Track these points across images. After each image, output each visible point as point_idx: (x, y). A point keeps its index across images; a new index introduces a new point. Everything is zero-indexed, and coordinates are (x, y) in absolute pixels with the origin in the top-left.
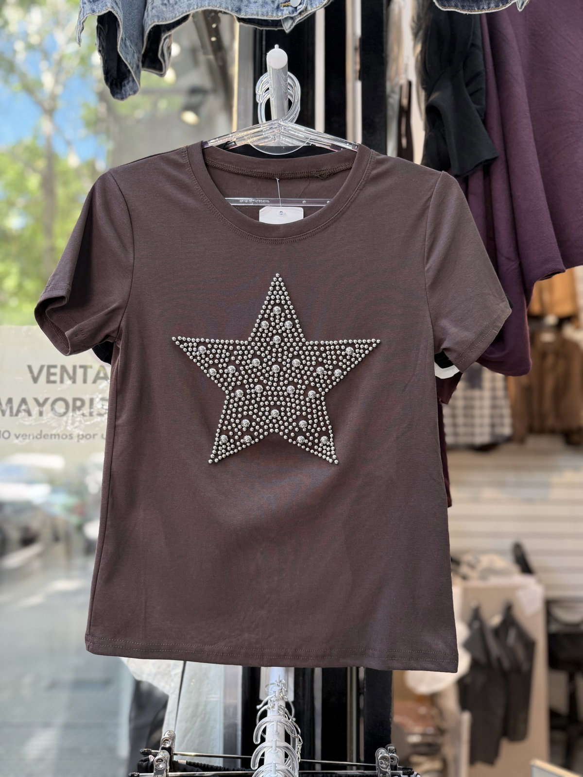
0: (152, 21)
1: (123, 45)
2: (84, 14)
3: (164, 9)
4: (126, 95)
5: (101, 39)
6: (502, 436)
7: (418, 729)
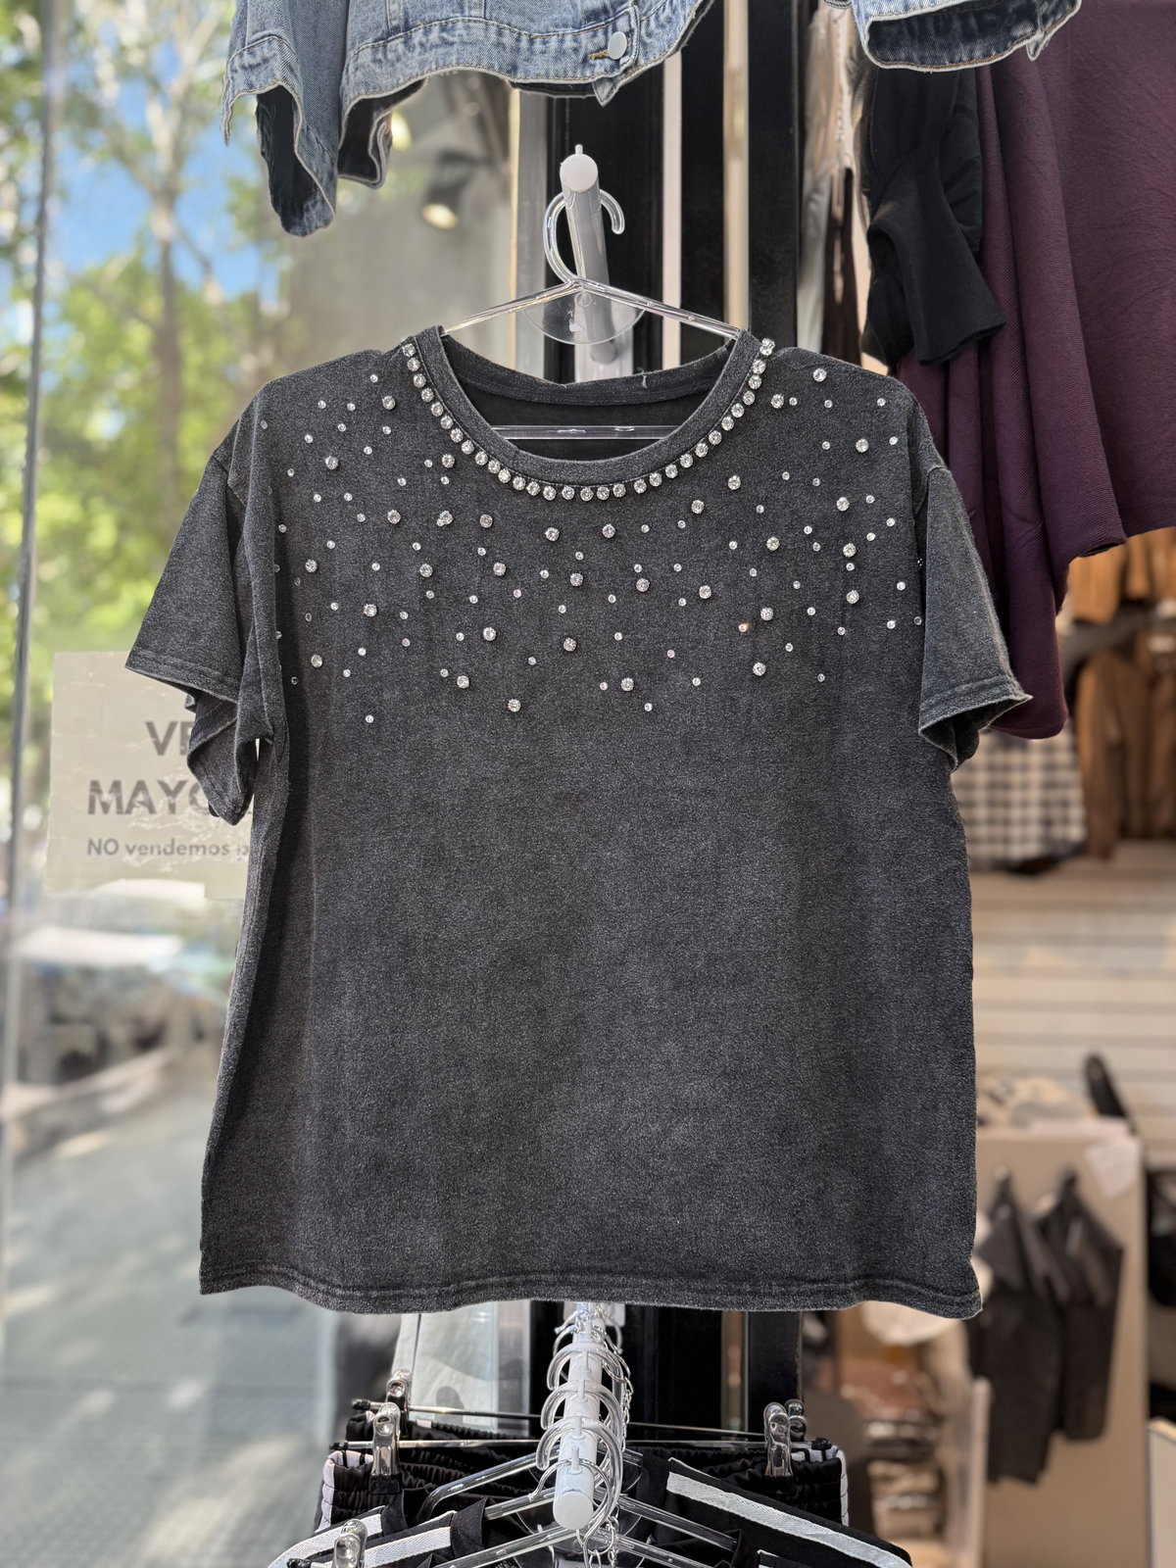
0: (356, 93)
1: (304, 141)
2: (233, 91)
3: (378, 70)
4: (310, 227)
5: (265, 131)
6: (1064, 841)
7: (890, 1412)
